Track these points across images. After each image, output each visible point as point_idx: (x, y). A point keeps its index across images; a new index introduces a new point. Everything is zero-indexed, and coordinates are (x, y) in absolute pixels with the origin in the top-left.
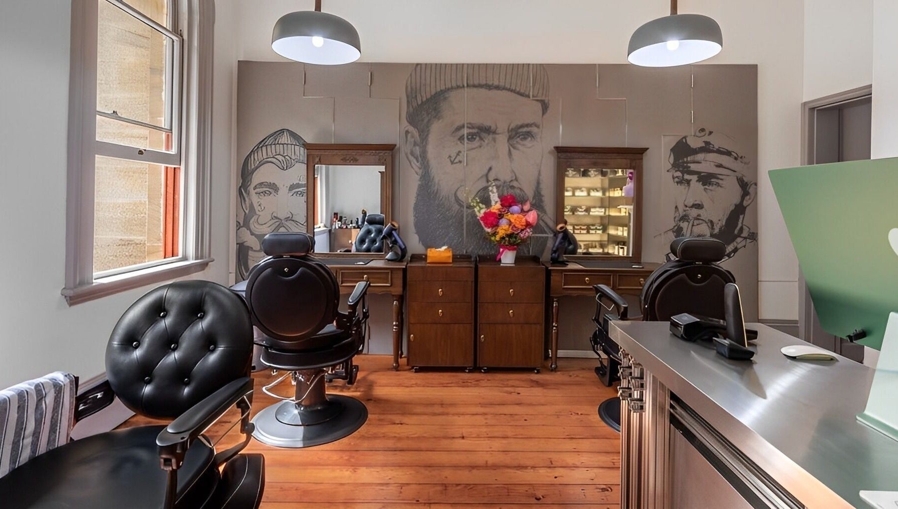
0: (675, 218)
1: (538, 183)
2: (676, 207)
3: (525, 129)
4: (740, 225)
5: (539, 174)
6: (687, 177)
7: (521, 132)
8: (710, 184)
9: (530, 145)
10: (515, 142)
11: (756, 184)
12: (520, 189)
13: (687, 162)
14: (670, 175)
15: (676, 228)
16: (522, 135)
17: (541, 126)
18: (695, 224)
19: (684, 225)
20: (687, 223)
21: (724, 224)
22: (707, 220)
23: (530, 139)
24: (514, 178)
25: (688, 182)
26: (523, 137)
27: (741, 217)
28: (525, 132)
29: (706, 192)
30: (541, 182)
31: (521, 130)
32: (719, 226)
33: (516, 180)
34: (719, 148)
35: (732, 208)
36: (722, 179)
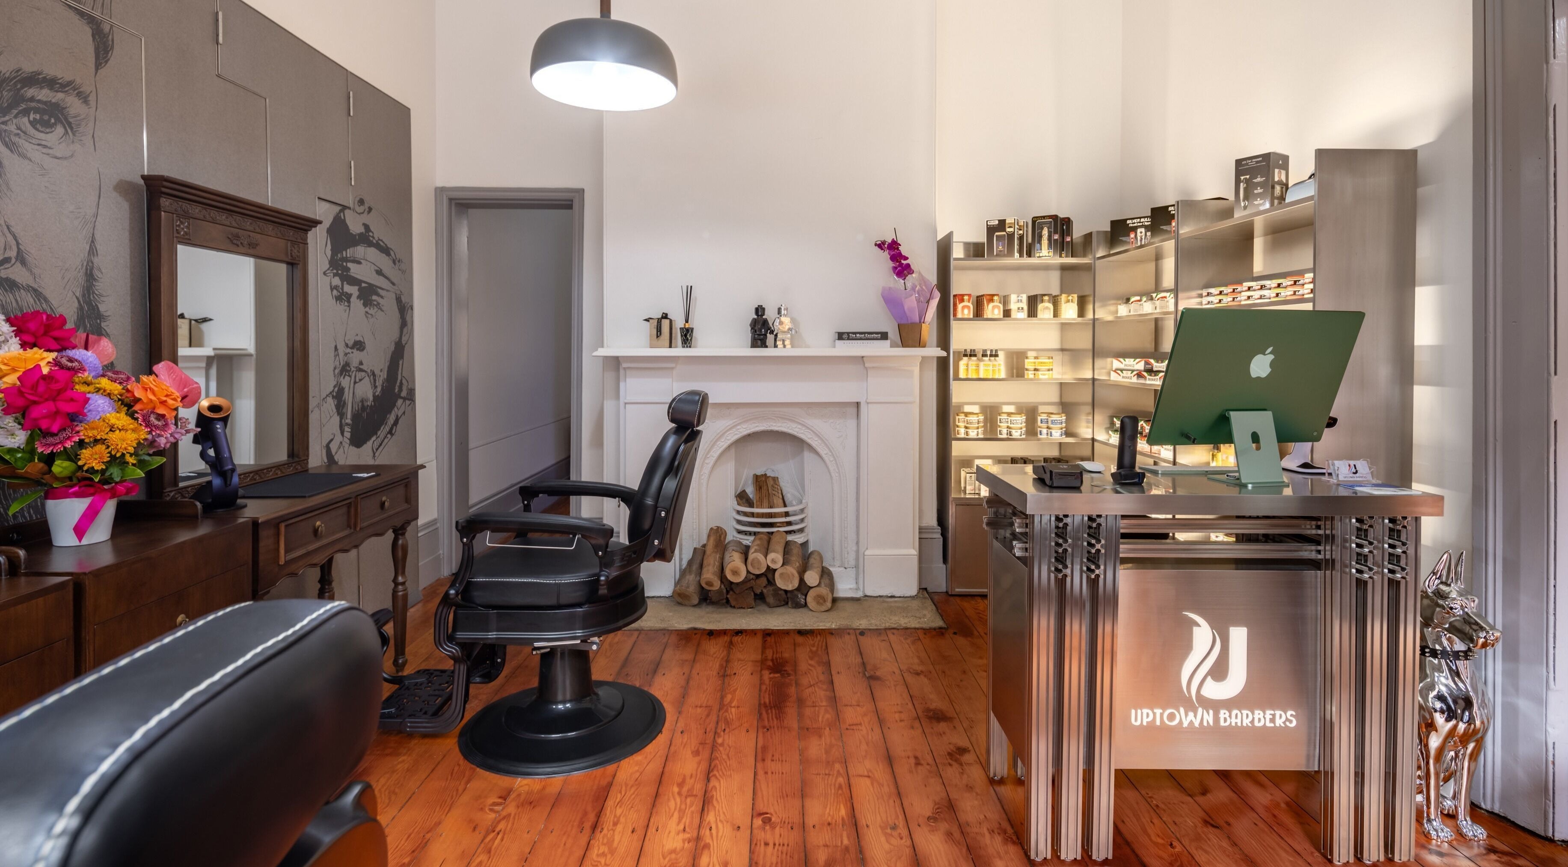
0: (335, 368)
1: (90, 277)
2: (336, 347)
3: (44, 94)
4: (399, 378)
5: (93, 251)
6: (348, 288)
7: (32, 99)
8: (371, 305)
9: (61, 150)
10: (12, 128)
11: (412, 309)
12: (35, 290)
13: (347, 260)
14: (327, 280)
15: (336, 389)
16: (36, 110)
17: (92, 98)
18: (357, 380)
19: (346, 382)
20: (347, 378)
21: (385, 377)
22: (369, 371)
23: (59, 130)
24: (13, 254)
25: (349, 296)
26: (38, 117)
27: (401, 362)
28: (45, 103)
29: (367, 317)
30: (96, 273)
31: (30, 92)
32: (381, 378)
33: (21, 258)
34: (379, 240)
35: (392, 348)
36: (382, 297)
